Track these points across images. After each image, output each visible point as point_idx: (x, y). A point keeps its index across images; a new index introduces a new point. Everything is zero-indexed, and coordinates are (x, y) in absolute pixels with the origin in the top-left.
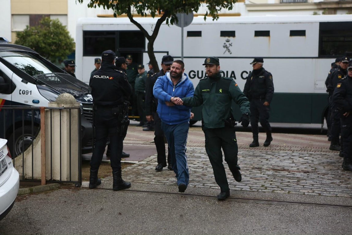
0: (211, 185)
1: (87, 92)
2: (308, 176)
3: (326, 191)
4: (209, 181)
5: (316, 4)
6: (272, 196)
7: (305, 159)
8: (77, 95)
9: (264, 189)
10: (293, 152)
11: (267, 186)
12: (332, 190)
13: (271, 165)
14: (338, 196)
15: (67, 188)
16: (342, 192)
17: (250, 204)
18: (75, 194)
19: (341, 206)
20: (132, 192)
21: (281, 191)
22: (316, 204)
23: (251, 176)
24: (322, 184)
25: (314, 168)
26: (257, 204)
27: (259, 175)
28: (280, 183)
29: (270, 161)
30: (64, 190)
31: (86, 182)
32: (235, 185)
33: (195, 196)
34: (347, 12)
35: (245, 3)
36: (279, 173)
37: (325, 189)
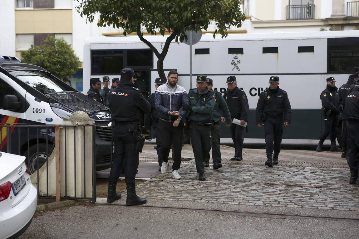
0: (224, 200)
1: (99, 110)
2: (321, 191)
3: (339, 205)
4: (222, 196)
5: (323, 20)
6: (285, 210)
7: (317, 175)
8: (90, 113)
9: (278, 204)
10: (304, 168)
11: (280, 201)
12: (345, 205)
13: (283, 181)
14: (351, 210)
15: (81, 205)
16: (355, 206)
17: (264, 218)
18: (90, 210)
19: (355, 219)
20: (146, 207)
21: (294, 206)
22: (330, 218)
23: (263, 191)
24: (334, 199)
25: (326, 184)
26: (271, 218)
27: (272, 190)
28: (293, 198)
29: (282, 177)
30: (79, 206)
31: (100, 198)
32: (249, 200)
33: (209, 211)
34: (355, 28)
35: (251, 20)
36: (292, 188)
37: (338, 204)
